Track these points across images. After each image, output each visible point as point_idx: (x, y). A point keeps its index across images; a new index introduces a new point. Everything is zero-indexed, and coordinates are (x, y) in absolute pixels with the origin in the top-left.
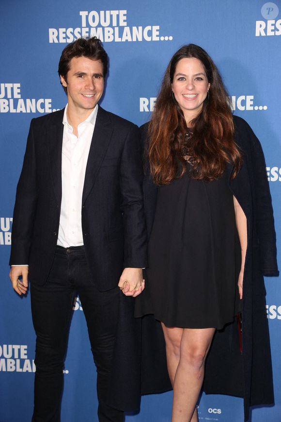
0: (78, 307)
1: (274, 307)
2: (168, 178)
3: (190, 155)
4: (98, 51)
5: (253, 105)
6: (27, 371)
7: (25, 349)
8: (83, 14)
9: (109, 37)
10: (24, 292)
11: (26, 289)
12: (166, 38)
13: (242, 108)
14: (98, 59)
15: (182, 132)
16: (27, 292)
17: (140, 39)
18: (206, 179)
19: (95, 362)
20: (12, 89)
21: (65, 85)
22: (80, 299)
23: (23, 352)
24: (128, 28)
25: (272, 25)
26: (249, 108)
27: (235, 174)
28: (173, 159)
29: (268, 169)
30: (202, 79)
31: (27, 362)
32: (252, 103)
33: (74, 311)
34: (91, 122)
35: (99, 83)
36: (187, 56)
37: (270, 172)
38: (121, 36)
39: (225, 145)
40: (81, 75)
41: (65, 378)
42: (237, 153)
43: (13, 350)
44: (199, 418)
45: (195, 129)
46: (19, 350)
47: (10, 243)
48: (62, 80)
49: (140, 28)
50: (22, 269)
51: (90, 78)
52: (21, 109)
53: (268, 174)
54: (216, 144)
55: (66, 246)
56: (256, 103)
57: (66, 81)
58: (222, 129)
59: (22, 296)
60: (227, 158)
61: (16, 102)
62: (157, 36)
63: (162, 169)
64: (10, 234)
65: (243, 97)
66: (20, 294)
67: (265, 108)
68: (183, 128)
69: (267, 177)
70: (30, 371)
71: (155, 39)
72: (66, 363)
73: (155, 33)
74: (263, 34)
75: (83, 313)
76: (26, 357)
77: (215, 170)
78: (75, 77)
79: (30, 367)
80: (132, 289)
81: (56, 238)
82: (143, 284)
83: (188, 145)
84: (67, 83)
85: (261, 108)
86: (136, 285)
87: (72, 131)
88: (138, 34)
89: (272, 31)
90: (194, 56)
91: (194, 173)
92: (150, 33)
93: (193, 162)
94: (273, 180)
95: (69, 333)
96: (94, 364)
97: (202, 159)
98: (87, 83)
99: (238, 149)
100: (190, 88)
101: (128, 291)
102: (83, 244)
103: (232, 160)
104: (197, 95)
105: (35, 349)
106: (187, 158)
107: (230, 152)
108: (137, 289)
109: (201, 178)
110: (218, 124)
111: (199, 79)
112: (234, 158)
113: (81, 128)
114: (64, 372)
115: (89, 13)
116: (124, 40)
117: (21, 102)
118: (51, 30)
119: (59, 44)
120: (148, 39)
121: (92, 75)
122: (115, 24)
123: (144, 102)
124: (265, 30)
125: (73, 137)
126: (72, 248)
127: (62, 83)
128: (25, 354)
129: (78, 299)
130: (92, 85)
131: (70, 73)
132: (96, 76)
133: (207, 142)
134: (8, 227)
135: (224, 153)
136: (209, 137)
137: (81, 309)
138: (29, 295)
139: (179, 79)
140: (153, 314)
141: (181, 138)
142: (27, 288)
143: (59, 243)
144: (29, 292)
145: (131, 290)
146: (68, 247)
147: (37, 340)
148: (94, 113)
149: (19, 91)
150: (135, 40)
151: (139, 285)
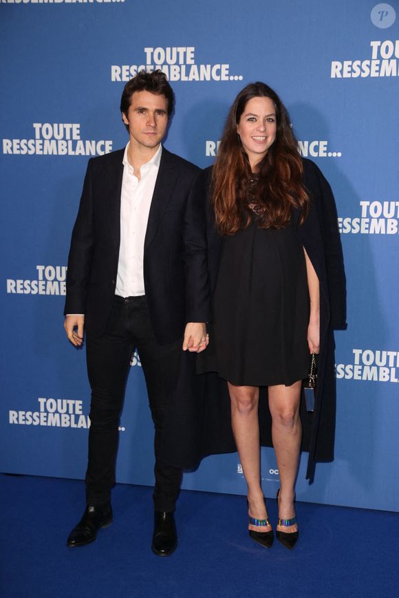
0: (135, 362)
1: (342, 366)
2: (233, 229)
3: (254, 203)
4: (161, 86)
5: (327, 152)
6: (82, 427)
7: (80, 405)
8: (148, 50)
9: (175, 76)
10: (79, 344)
11: (81, 341)
12: (236, 78)
13: (314, 154)
14: (161, 93)
15: (246, 178)
16: (82, 344)
17: (208, 79)
18: (273, 228)
19: (153, 418)
20: (71, 129)
21: (126, 122)
22: (139, 353)
23: (78, 407)
24: (196, 66)
25: (349, 66)
26: (322, 154)
27: (302, 221)
28: (238, 208)
29: (340, 220)
30: (273, 120)
31: (82, 418)
32: (325, 149)
33: (131, 366)
34: (155, 164)
35: (162, 120)
36: (257, 94)
37: (342, 223)
38: (187, 74)
39: (292, 189)
40: (142, 110)
41: (121, 435)
42: (306, 196)
43: (68, 405)
44: (263, 479)
45: (260, 174)
46: (74, 405)
47: (65, 294)
48: (124, 117)
49: (209, 66)
50: (77, 319)
51: (151, 113)
52: (80, 150)
53: (340, 225)
54: (282, 187)
55: (125, 296)
56: (329, 149)
57: (127, 117)
58: (289, 171)
59: (78, 347)
60: (295, 203)
61: (75, 143)
62: (226, 75)
63: (228, 218)
64: (65, 283)
65: (315, 143)
66: (76, 345)
67: (339, 155)
68: (247, 173)
69: (339, 228)
70: (85, 427)
71: (224, 78)
72: (122, 419)
73: (224, 72)
74: (339, 76)
75: (141, 369)
76: (81, 412)
77: (281, 217)
78: (136, 112)
79: (85, 423)
80: (195, 344)
81: (114, 286)
82: (207, 338)
83: (253, 192)
84: (129, 121)
85: (335, 154)
86: (201, 340)
87: (132, 172)
88: (206, 73)
89: (349, 72)
90: (265, 95)
91: (261, 222)
92: (219, 72)
93: (259, 211)
94: (346, 231)
95: (125, 387)
96: (152, 421)
97: (268, 207)
98: (148, 119)
99: (306, 191)
100: (262, 129)
101: (192, 346)
102: (144, 294)
103: (299, 204)
104: (266, 137)
105: (90, 403)
106: (252, 206)
107: (297, 196)
108: (201, 345)
109: (268, 227)
110: (286, 167)
111: (269, 120)
112: (302, 203)
113: (143, 170)
114: (120, 429)
115: (154, 50)
116: (191, 79)
117: (80, 143)
118: (114, 68)
119: (122, 82)
120: (217, 78)
121: (154, 110)
122: (181, 62)
123: (211, 146)
124: (341, 72)
125: (135, 179)
126: (130, 298)
127: (123, 121)
128: (80, 410)
129: (135, 354)
130: (153, 121)
131: (131, 108)
132: (159, 112)
133: (272, 187)
134: (64, 277)
135: (291, 198)
136: (274, 180)
137: (139, 364)
138: (84, 347)
139: (249, 120)
140: (217, 373)
141: (246, 184)
142: (83, 339)
143: (117, 293)
144: (85, 343)
145: (194, 346)
146: (127, 296)
147: (93, 394)
148: (157, 154)
149: (78, 132)
150: (202, 79)
151: (203, 339)
